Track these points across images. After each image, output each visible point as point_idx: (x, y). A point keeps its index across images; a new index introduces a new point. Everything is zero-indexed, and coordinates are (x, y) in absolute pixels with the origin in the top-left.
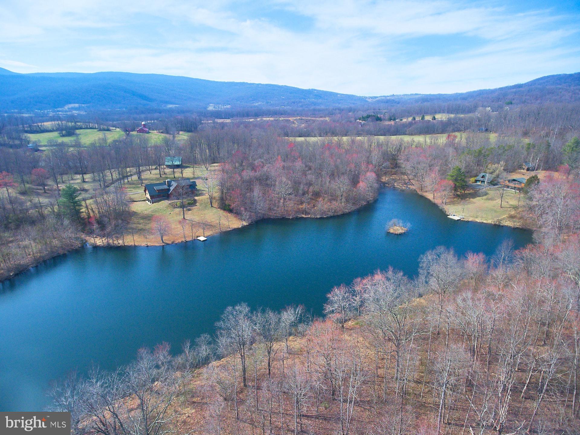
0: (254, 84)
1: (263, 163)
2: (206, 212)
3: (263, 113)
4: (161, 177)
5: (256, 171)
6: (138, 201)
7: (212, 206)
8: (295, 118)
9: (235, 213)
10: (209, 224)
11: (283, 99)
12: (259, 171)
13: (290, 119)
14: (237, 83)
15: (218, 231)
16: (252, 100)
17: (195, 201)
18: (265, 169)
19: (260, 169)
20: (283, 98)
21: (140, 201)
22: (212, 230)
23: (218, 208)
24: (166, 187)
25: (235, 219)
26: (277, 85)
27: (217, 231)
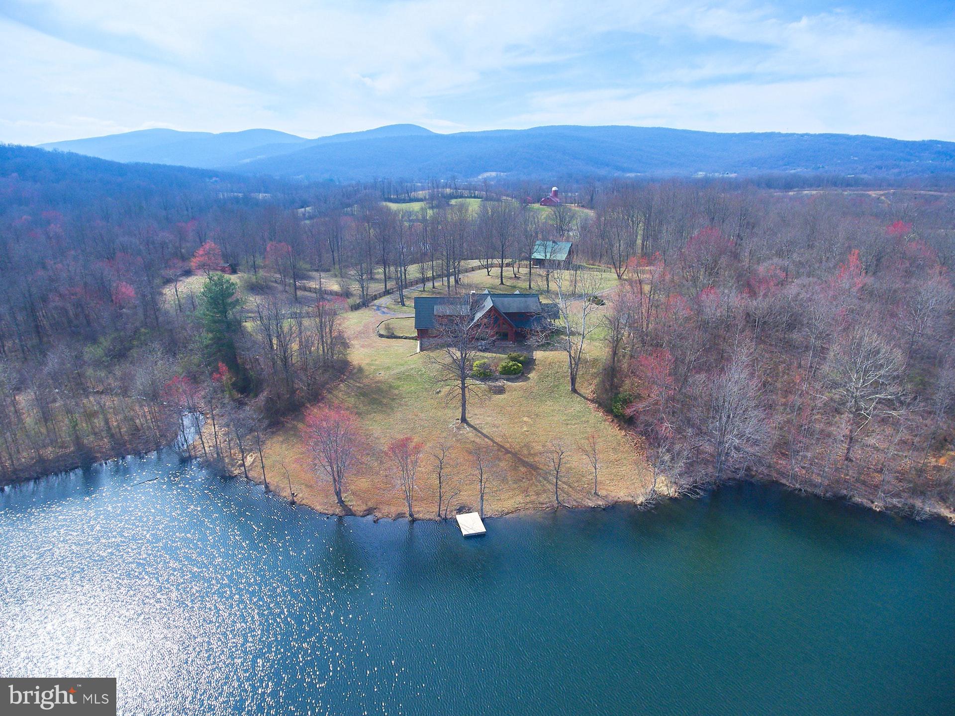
0: (794, 134)
1: (785, 269)
2: (548, 406)
3: (804, 184)
4: (502, 283)
5: (753, 294)
6: (401, 338)
7: (574, 391)
8: (882, 192)
9: (645, 433)
10: (530, 460)
11: (856, 160)
12: (765, 295)
13: (870, 193)
14: (759, 134)
15: (547, 499)
16: (785, 165)
17: (529, 364)
18: (792, 290)
19: (773, 289)
20: (856, 158)
21: (406, 338)
22: (525, 491)
23: (592, 401)
24: (465, 310)
25: (634, 456)
26: (845, 135)
27: (543, 498)
